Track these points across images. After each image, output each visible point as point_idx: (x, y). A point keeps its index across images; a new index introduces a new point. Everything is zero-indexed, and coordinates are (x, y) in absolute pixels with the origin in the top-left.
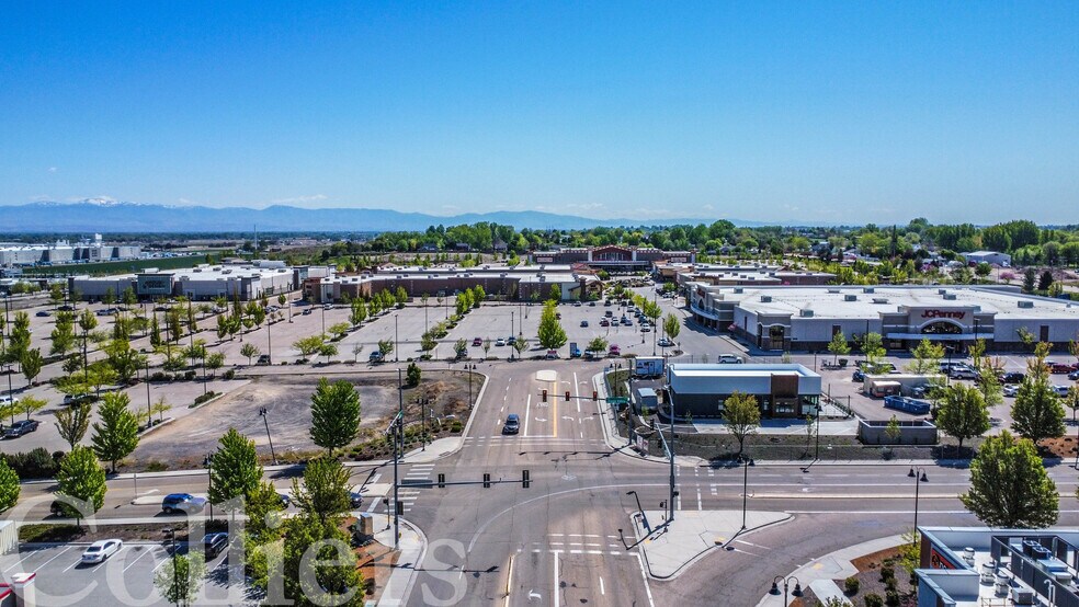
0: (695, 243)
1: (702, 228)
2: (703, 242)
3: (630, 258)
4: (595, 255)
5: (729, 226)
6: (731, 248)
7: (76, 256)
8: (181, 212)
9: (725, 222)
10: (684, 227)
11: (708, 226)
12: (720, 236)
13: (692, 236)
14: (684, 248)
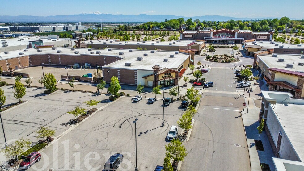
0: (272, 27)
1: (276, 20)
2: (276, 26)
3: (234, 36)
4: (215, 34)
5: (288, 19)
6: (290, 29)
7: (64, 29)
8: (117, 16)
9: (286, 17)
10: (267, 20)
11: (279, 19)
12: (284, 24)
13: (271, 24)
14: (266, 30)
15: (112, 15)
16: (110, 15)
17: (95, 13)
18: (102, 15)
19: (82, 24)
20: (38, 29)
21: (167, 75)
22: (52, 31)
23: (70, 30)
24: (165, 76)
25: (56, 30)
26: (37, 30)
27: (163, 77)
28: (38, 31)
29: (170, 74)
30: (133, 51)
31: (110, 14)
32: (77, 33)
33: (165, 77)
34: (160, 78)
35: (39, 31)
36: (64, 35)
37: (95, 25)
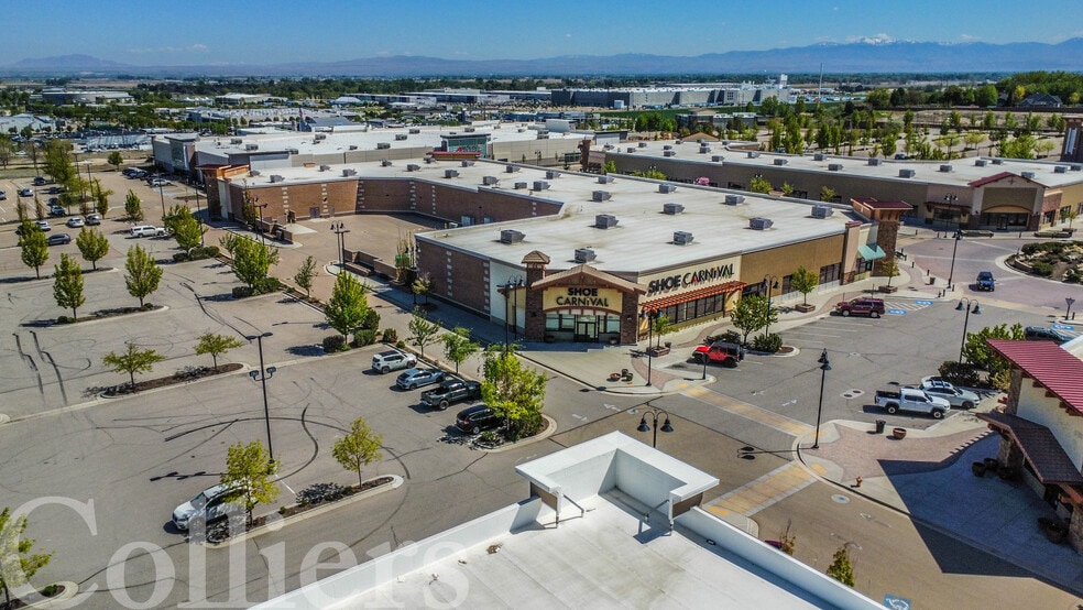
7: (711, 99)
15: (935, 45)
16: (927, 46)
17: (868, 41)
18: (894, 46)
19: (790, 81)
20: (626, 98)
21: (582, 297)
22: (669, 106)
23: (731, 101)
24: (570, 297)
25: (683, 102)
26: (623, 102)
27: (561, 301)
28: (623, 106)
29: (594, 292)
30: (678, 189)
31: (928, 43)
32: (699, 114)
33: (571, 305)
34: (549, 302)
35: (627, 103)
36: (650, 121)
37: (837, 85)
